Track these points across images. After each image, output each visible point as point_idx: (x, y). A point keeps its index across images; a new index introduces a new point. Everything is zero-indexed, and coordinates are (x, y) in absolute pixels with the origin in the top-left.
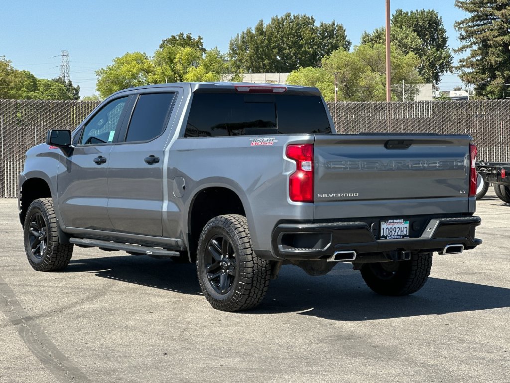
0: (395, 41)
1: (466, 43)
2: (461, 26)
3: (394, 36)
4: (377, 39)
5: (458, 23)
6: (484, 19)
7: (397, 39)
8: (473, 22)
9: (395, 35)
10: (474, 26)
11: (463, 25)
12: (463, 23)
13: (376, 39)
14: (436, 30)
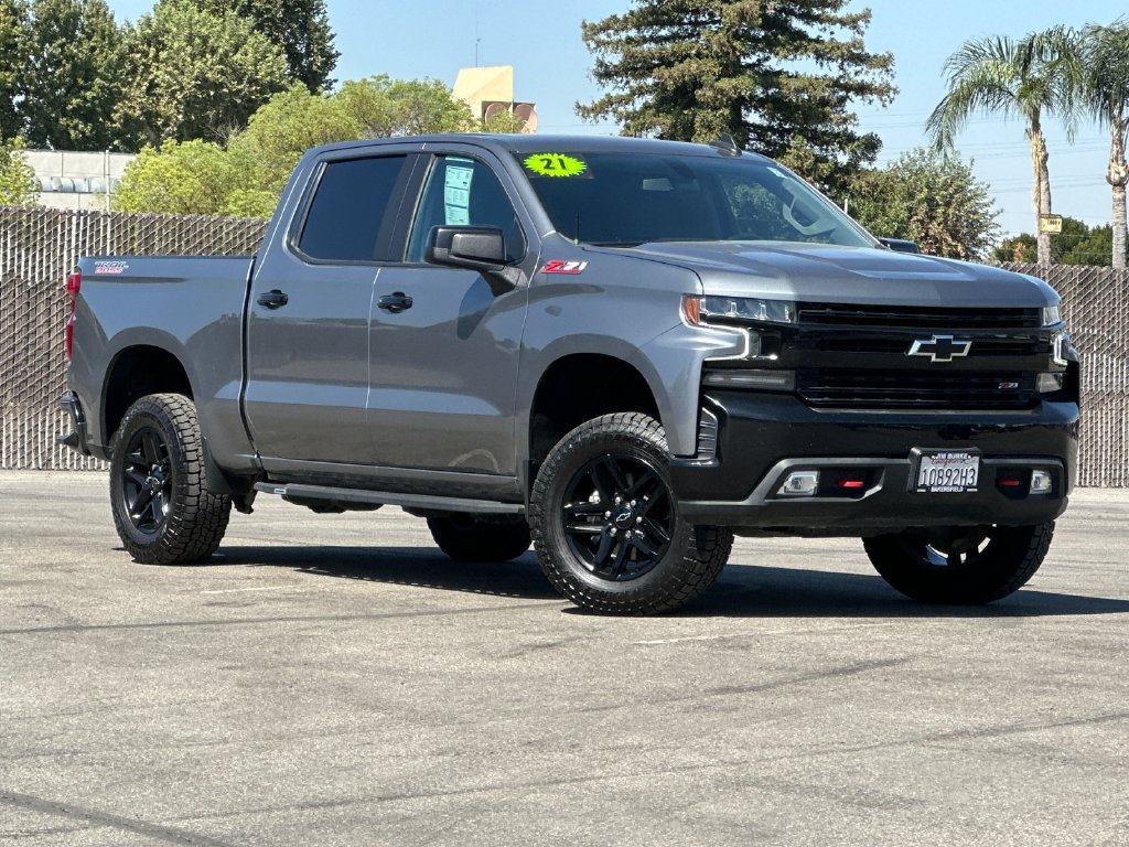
0: (208, 56)
1: (614, 88)
2: (603, 36)
3: (205, 40)
4: (149, 46)
5: (593, 27)
6: (672, 24)
7: (213, 51)
8: (638, 28)
9: (208, 37)
10: (645, 40)
11: (609, 36)
12: (605, 28)
13: (145, 47)
14: (304, 27)
